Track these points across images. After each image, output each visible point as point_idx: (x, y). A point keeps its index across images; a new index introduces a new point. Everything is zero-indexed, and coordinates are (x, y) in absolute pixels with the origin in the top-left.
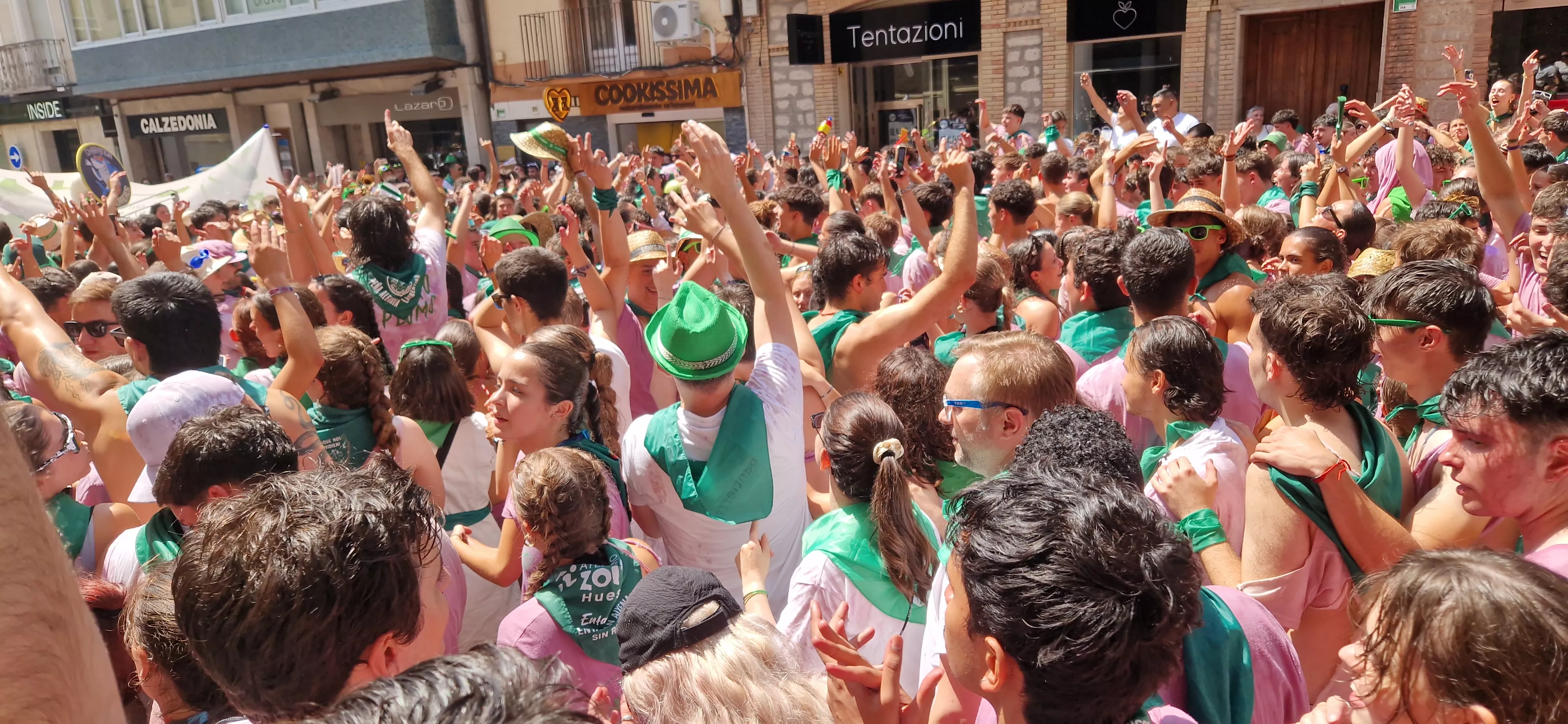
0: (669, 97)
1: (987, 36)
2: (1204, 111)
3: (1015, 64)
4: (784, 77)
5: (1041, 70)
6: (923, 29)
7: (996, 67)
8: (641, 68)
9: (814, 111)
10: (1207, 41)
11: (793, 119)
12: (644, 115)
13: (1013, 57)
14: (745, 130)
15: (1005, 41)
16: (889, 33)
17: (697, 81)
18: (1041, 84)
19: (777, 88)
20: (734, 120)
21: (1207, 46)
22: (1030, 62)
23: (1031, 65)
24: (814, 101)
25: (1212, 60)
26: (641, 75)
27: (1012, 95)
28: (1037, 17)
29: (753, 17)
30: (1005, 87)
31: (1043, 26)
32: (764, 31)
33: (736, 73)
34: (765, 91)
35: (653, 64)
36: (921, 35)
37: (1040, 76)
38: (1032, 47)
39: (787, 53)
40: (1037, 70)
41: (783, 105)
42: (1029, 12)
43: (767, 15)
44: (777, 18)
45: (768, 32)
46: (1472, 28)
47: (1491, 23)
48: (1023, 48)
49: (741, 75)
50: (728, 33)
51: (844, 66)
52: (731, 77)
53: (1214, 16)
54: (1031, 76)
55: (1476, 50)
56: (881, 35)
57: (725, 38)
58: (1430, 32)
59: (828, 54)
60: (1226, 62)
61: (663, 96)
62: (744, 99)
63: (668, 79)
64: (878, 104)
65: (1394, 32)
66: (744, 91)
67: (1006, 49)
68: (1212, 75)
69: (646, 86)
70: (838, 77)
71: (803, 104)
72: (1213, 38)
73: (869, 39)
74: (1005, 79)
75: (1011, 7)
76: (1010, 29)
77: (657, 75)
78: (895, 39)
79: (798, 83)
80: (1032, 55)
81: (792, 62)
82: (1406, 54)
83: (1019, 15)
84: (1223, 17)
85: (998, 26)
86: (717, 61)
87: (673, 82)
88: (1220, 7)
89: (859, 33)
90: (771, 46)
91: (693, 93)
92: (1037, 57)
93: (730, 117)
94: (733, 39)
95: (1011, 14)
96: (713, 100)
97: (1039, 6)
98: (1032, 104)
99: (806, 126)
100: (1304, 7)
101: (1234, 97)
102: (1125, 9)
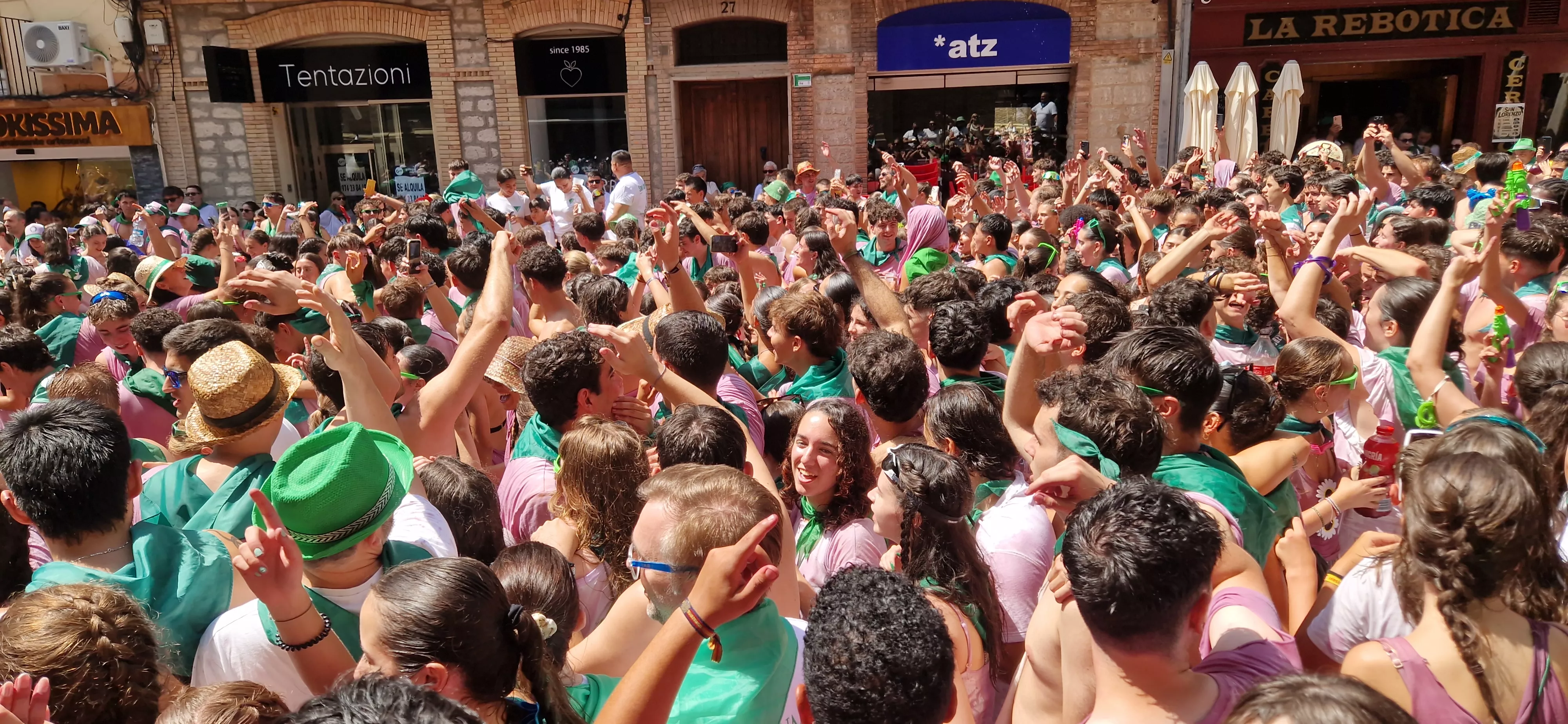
0: (52, 132)
1: (436, 83)
2: (651, 167)
3: (468, 114)
4: (206, 115)
5: (496, 121)
7: (449, 115)
8: (10, 97)
9: (247, 153)
10: (647, 103)
11: (222, 160)
12: (19, 152)
13: (466, 106)
14: (160, 171)
15: (456, 90)
16: (328, 74)
17: (91, 115)
18: (497, 135)
19: (198, 126)
20: (145, 160)
21: (647, 107)
22: (484, 113)
23: (485, 115)
24: (246, 142)
25: (653, 121)
26: (12, 104)
27: (468, 144)
28: (486, 69)
29: (159, 46)
30: (460, 136)
31: (493, 78)
32: (176, 62)
33: (143, 108)
34: (183, 130)
35: (28, 92)
36: (365, 78)
37: (496, 126)
38: (485, 98)
39: (206, 88)
40: (491, 121)
41: (207, 145)
42: (477, 63)
43: (179, 45)
44: (191, 48)
45: (181, 63)
46: (853, 103)
47: (866, 100)
48: (476, 99)
49: (149, 111)
50: (129, 61)
51: (280, 106)
52: (137, 112)
53: (651, 79)
54: (486, 126)
55: (857, 123)
56: (320, 75)
57: (125, 67)
58: (823, 105)
59: (258, 92)
60: (665, 123)
61: (45, 131)
62: (156, 137)
63: (50, 111)
64: (324, 147)
65: (796, 104)
66: (155, 128)
67: (457, 99)
68: (655, 134)
69: (19, 118)
70: (274, 119)
71: (232, 145)
72: (652, 101)
73: (306, 78)
74: (460, 128)
75: (458, 57)
76: (460, 79)
77: (37, 104)
78: (336, 81)
79: (225, 122)
80: (485, 106)
81: (213, 100)
82: (807, 124)
83: (468, 65)
84: (659, 81)
85: (447, 75)
86: (115, 93)
87: (58, 115)
88: (655, 72)
89: (294, 72)
90: (186, 80)
91: (86, 129)
92: (490, 108)
93: (139, 157)
94: (136, 69)
95: (459, 64)
96: (113, 137)
97: (487, 58)
98: (489, 154)
99: (238, 169)
100: (724, 77)
101: (676, 155)
102: (570, 68)
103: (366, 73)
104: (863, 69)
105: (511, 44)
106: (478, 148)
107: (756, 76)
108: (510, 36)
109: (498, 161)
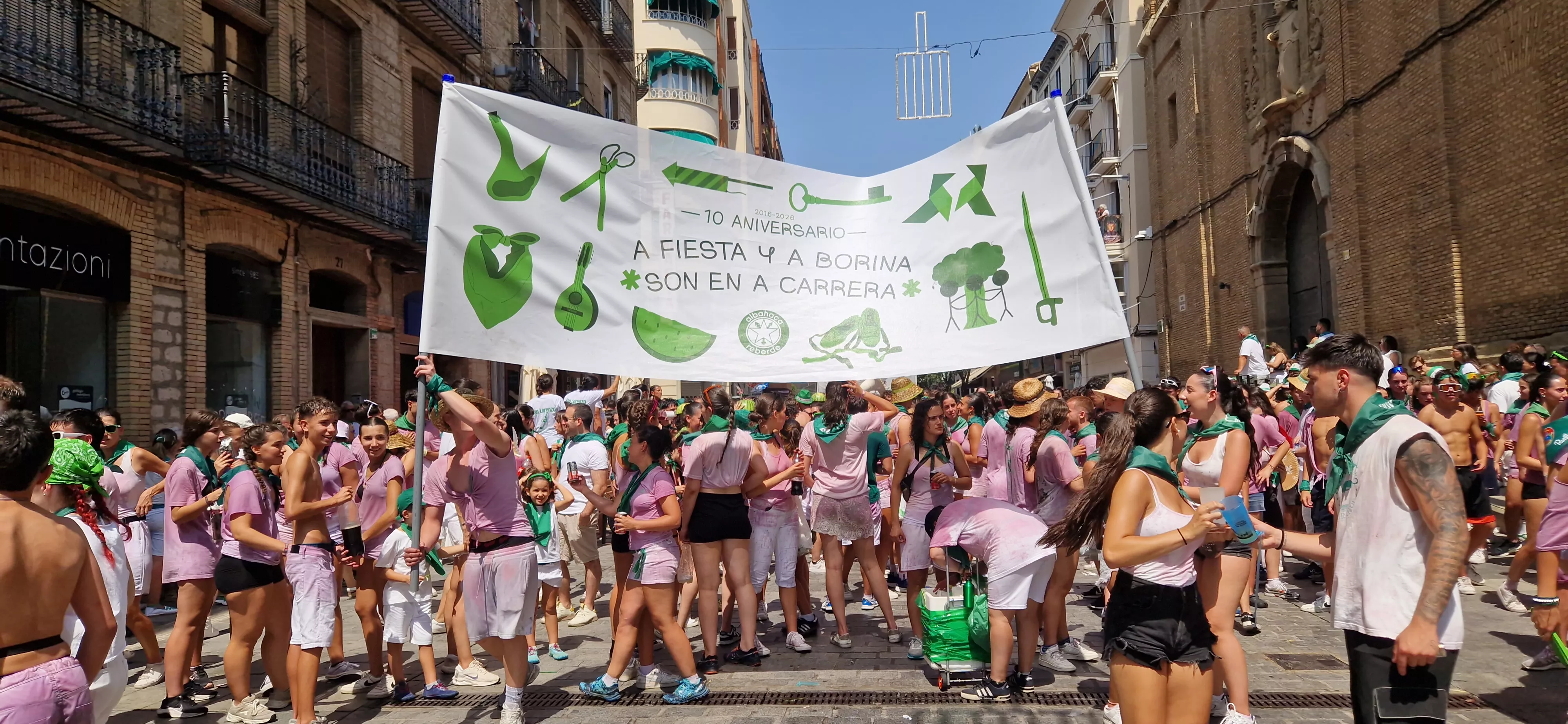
1: (136, 285)
2: (291, 401)
3: (160, 326)
5: (184, 338)
6: (66, 254)
7: (144, 325)
13: (158, 317)
15: (152, 296)
16: (17, 246)
18: (183, 355)
22: (173, 327)
23: (173, 330)
25: (294, 354)
28: (181, 277)
30: (151, 352)
31: (186, 289)
36: (61, 262)
37: (183, 344)
38: (176, 310)
40: (179, 337)
42: (173, 269)
48: (167, 310)
54: (173, 344)
56: (5, 243)
60: (303, 358)
67: (152, 307)
68: (295, 368)
74: (152, 342)
75: (157, 258)
76: (157, 283)
78: (26, 257)
80: (175, 319)
83: (164, 270)
84: (301, 318)
85: (145, 275)
88: (299, 309)
92: (180, 323)
95: (156, 266)
97: (183, 265)
98: (174, 376)
100: (339, 322)
103: (63, 255)
105: (204, 256)
106: (164, 368)
107: (354, 325)
108: (202, 246)
109: (182, 386)
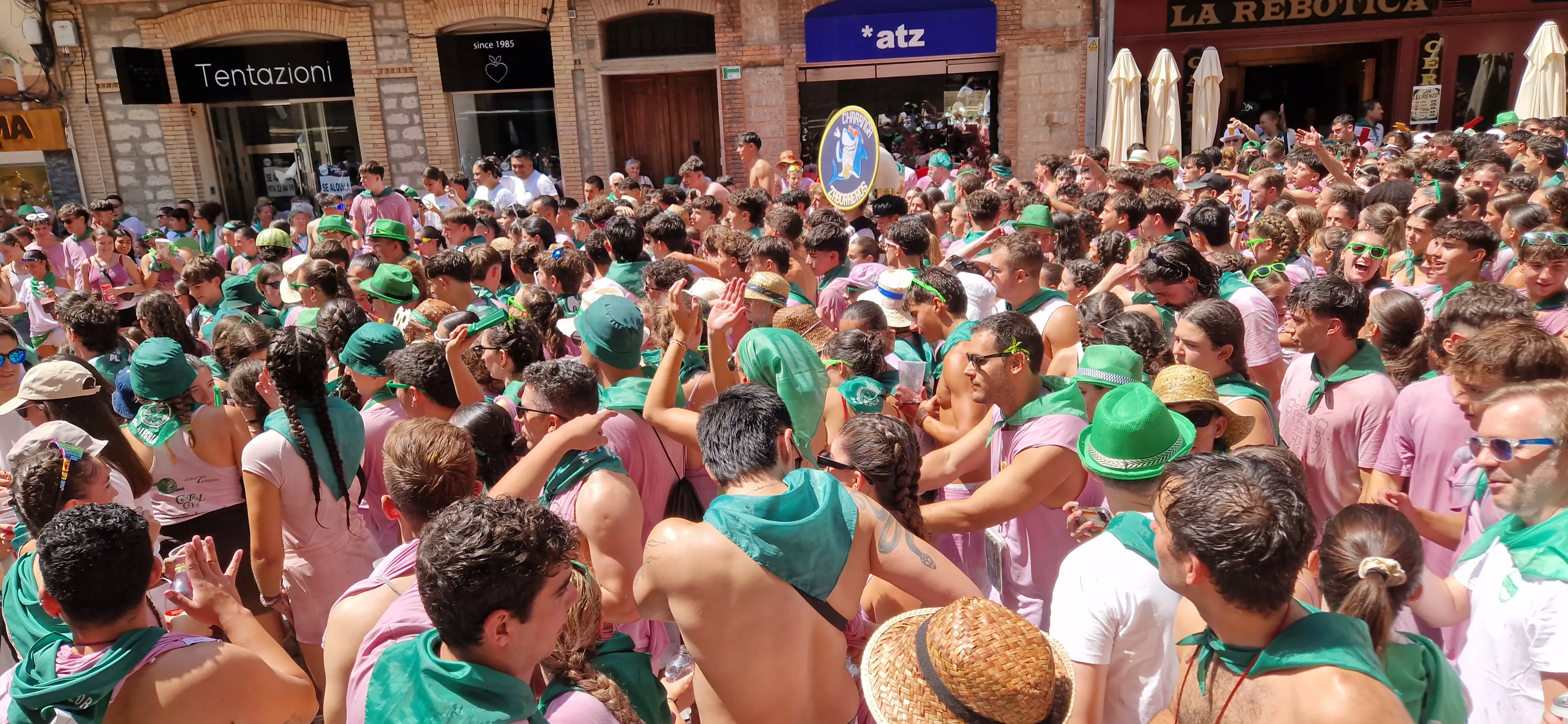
1: (357, 81)
2: (582, 163)
3: (393, 111)
4: (121, 117)
5: (421, 119)
6: (286, 72)
7: (373, 113)
9: (165, 155)
10: (575, 98)
11: (140, 164)
13: (390, 104)
14: (76, 176)
15: (379, 88)
16: (247, 73)
18: (423, 132)
19: (112, 128)
20: (59, 165)
21: (576, 102)
22: (409, 110)
23: (410, 113)
24: (163, 143)
25: (582, 115)
27: (394, 142)
28: (409, 65)
29: (70, 48)
30: (385, 134)
31: (417, 75)
32: (88, 63)
33: (55, 111)
34: (97, 133)
36: (285, 77)
37: (421, 124)
38: (409, 95)
39: (118, 89)
40: (416, 118)
41: (123, 148)
42: (400, 60)
43: (90, 45)
44: (103, 49)
45: (93, 65)
46: (784, 95)
47: (797, 92)
48: (400, 96)
49: (62, 114)
50: (39, 64)
51: (199, 107)
52: (49, 115)
53: (579, 74)
54: (411, 124)
55: (788, 114)
56: (238, 74)
57: (36, 70)
58: (754, 98)
59: (174, 92)
60: (594, 118)
62: (71, 141)
64: (248, 147)
65: (726, 97)
66: (68, 131)
67: (381, 96)
68: (585, 129)
70: (193, 120)
71: (150, 148)
72: (580, 95)
73: (223, 78)
74: (385, 126)
75: (380, 54)
76: (382, 76)
78: (255, 80)
79: (141, 124)
80: (409, 103)
81: (125, 102)
82: (737, 117)
83: (390, 62)
84: (586, 75)
85: (369, 72)
86: (26, 96)
88: (582, 67)
89: (211, 72)
90: (99, 82)
92: (414, 105)
93: (55, 161)
94: (47, 72)
95: (381, 60)
96: (26, 142)
97: (410, 54)
98: (416, 152)
99: (157, 172)
100: (653, 71)
101: (606, 150)
102: (495, 63)
104: (791, 61)
105: (434, 40)
106: (404, 146)
107: (684, 69)
108: (432, 31)
109: (425, 159)
